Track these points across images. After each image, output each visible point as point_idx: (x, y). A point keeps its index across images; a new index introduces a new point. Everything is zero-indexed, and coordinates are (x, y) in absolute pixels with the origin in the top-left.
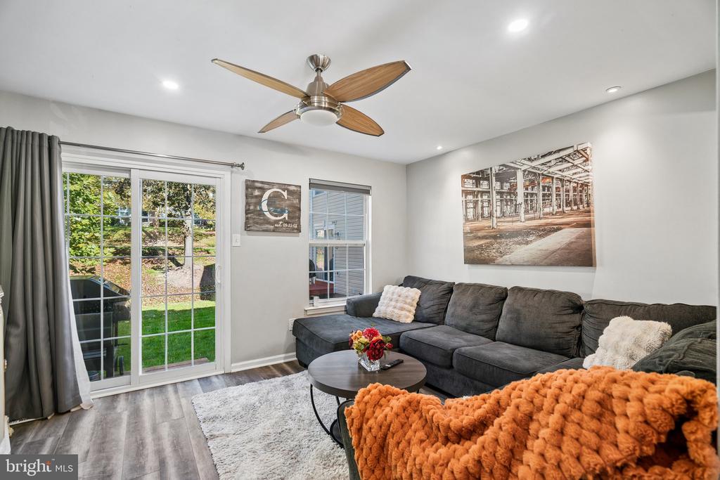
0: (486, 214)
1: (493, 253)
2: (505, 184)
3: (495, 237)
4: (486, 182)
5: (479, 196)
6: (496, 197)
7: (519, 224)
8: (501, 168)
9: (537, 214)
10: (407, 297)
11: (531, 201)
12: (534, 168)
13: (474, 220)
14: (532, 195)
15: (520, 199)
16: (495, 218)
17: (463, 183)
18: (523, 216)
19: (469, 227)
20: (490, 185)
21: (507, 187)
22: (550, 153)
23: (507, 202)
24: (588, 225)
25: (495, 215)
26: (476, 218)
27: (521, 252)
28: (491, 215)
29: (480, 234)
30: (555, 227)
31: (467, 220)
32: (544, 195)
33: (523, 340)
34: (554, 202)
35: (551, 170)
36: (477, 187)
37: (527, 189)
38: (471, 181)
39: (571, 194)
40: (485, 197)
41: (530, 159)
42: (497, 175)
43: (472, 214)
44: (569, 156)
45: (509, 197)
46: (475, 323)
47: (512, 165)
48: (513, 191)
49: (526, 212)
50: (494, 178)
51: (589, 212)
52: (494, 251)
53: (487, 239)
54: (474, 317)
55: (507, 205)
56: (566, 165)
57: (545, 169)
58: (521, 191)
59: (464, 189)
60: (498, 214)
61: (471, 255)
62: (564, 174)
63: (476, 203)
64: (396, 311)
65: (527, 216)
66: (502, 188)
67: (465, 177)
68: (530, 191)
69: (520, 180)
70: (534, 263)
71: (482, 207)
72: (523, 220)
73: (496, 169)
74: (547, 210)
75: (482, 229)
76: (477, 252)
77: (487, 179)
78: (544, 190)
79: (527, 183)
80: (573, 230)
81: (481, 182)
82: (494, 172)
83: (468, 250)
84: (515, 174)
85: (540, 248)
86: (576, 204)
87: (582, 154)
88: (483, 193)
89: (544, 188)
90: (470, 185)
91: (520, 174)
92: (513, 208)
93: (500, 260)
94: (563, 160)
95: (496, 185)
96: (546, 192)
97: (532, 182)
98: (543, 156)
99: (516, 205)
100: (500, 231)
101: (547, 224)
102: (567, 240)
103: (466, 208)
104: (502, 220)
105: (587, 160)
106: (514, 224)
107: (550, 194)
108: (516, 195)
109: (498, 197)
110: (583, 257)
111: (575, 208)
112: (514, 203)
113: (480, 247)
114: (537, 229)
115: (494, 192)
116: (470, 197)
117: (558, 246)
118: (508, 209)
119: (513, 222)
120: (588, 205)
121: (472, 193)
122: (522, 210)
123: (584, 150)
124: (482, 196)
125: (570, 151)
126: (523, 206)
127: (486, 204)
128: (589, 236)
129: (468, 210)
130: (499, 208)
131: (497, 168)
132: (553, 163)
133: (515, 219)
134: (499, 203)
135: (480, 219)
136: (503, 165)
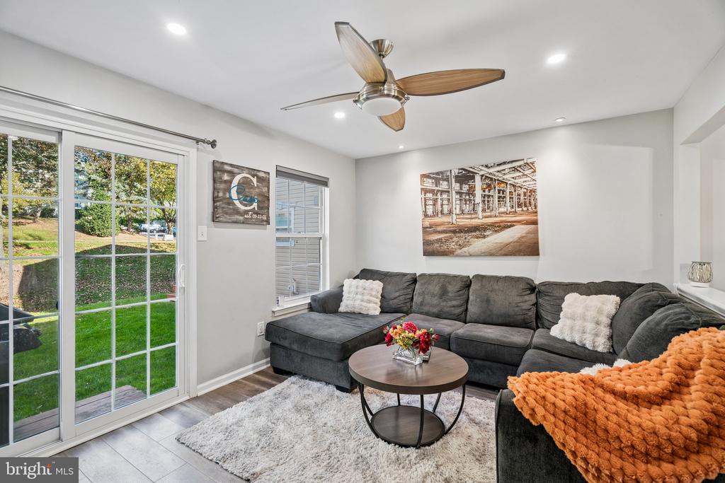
0: (446, 211)
1: (452, 246)
2: (464, 185)
3: (454, 232)
4: (446, 183)
5: (439, 194)
6: (455, 196)
7: (476, 220)
8: (461, 171)
9: (493, 213)
10: (372, 289)
11: (488, 202)
12: (490, 174)
13: (434, 216)
14: (489, 196)
15: (478, 199)
16: (454, 216)
17: (422, 182)
18: (480, 214)
19: (427, 222)
20: (450, 185)
21: (465, 188)
22: (504, 163)
23: (466, 201)
24: (535, 223)
25: (454, 212)
26: (435, 214)
27: (478, 244)
28: (450, 212)
29: (439, 229)
30: (509, 224)
31: (426, 215)
32: (499, 197)
33: (495, 320)
34: (508, 204)
35: (505, 177)
36: (436, 186)
37: (484, 191)
38: (430, 181)
39: (522, 197)
40: (445, 196)
41: (487, 166)
42: (456, 177)
43: (431, 210)
44: (520, 166)
45: (467, 197)
46: (446, 309)
47: (471, 170)
48: (471, 192)
49: (484, 210)
50: (453, 180)
51: (536, 212)
52: (454, 243)
53: (446, 233)
54: (444, 303)
55: (466, 204)
56: (517, 174)
57: (500, 176)
58: (478, 192)
59: (423, 187)
60: (458, 212)
61: (430, 248)
62: (516, 181)
63: (435, 201)
64: (364, 304)
65: (484, 214)
66: (461, 189)
67: (424, 176)
68: (487, 193)
69: (478, 183)
70: (491, 254)
71: (442, 205)
72: (481, 217)
73: (455, 172)
74: (502, 210)
75: (442, 224)
76: (436, 245)
77: (447, 180)
78: (499, 193)
79: (485, 186)
80: (523, 226)
81: (441, 182)
82: (453, 174)
83: (426, 243)
84: (473, 178)
85: (496, 241)
86: (525, 206)
87: (530, 165)
88: (442, 192)
89: (499, 191)
90: (429, 184)
91: (478, 178)
92: (472, 207)
93: (459, 252)
94: (515, 169)
95: (456, 186)
96: (501, 195)
97: (489, 186)
98: (498, 165)
99: (474, 204)
100: (459, 226)
101: (502, 222)
102: (519, 235)
103: (426, 205)
104: (461, 216)
105: (535, 171)
106: (473, 221)
107: (505, 197)
108: (474, 196)
109: (458, 196)
110: (530, 248)
111: (525, 209)
112: (473, 202)
113: (439, 240)
114: (493, 225)
115: (454, 192)
116: (429, 195)
117: (511, 240)
118: (467, 208)
119: (471, 218)
120: (536, 207)
121: (432, 191)
122: (480, 209)
123: (532, 163)
124: (441, 195)
125: (521, 163)
126: (481, 205)
127: (445, 202)
128: (536, 232)
129: (427, 207)
130: (458, 207)
131: (457, 171)
132: (507, 171)
133: (473, 216)
134: (458, 202)
135: (440, 215)
136: (461, 169)
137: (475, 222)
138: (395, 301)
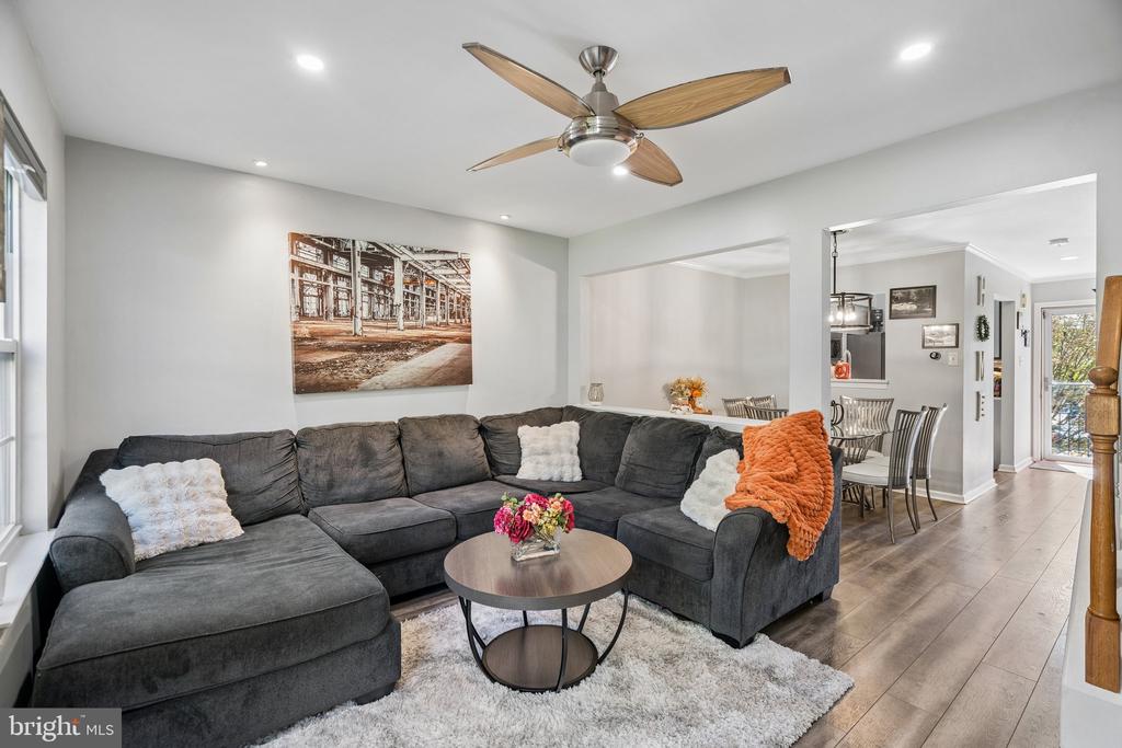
0: (344, 307)
1: (355, 373)
2: (376, 272)
3: (359, 349)
4: (343, 261)
5: (330, 278)
6: (360, 288)
7: (395, 332)
8: (371, 246)
9: (419, 322)
11: (413, 304)
12: (416, 262)
13: (319, 318)
14: (414, 296)
15: (398, 298)
16: (359, 320)
17: (294, 250)
18: (401, 323)
19: (305, 329)
20: (351, 266)
21: (378, 277)
22: (435, 251)
23: (378, 297)
24: (468, 340)
25: (359, 315)
26: (322, 315)
27: (398, 371)
28: (352, 314)
29: (330, 342)
30: (439, 340)
31: (303, 315)
32: (428, 300)
34: (439, 312)
35: (436, 272)
36: (326, 263)
37: (407, 287)
38: (313, 250)
39: (455, 305)
40: (342, 284)
41: (411, 249)
42: (363, 254)
43: (314, 307)
44: (453, 261)
45: (382, 293)
46: (379, 483)
47: (388, 248)
48: (387, 284)
49: (406, 317)
50: (358, 259)
51: (470, 327)
52: (357, 369)
53: (344, 350)
54: (374, 474)
55: (379, 303)
56: (449, 271)
57: (428, 269)
58: (399, 288)
59: (297, 259)
60: (365, 314)
61: (310, 378)
62: (449, 280)
63: (323, 290)
65: (407, 323)
66: (371, 277)
67: (296, 238)
68: (411, 290)
69: (399, 274)
70: (415, 384)
71: (336, 300)
72: (402, 328)
73: (361, 246)
74: (431, 319)
75: (336, 334)
76: (323, 372)
77: (347, 255)
78: (428, 294)
79: (408, 280)
80: (456, 345)
81: (335, 257)
82: (358, 248)
83: (301, 369)
84: (391, 263)
85: (422, 365)
86: (459, 317)
87: (464, 263)
88: (337, 276)
89: (428, 290)
90: (310, 255)
91: (398, 265)
92: (388, 310)
93: (366, 383)
94: (447, 264)
95: (364, 271)
96: (430, 297)
97: (414, 280)
98: (428, 252)
99: (392, 306)
100: (367, 340)
101: (431, 336)
102: (450, 357)
103: (302, 295)
104: (371, 323)
105: (469, 273)
106: (390, 331)
107: (434, 301)
108: (392, 292)
109: (366, 289)
110: (460, 375)
111: (458, 321)
112: (390, 301)
113: (327, 364)
114: (418, 340)
115: (359, 280)
116: (311, 277)
117: (442, 363)
118: (381, 310)
119: (387, 328)
120: (469, 319)
121: (317, 271)
122: (400, 314)
123: (467, 261)
124: (335, 280)
125: (454, 257)
126: (402, 308)
127: (342, 295)
128: (469, 353)
129: (307, 299)
130: (365, 306)
131: (365, 245)
132: (438, 264)
133: (390, 324)
134: (366, 298)
135: (332, 317)
136: (374, 244)
137: (393, 334)
138: (268, 493)
